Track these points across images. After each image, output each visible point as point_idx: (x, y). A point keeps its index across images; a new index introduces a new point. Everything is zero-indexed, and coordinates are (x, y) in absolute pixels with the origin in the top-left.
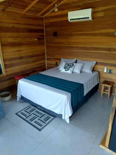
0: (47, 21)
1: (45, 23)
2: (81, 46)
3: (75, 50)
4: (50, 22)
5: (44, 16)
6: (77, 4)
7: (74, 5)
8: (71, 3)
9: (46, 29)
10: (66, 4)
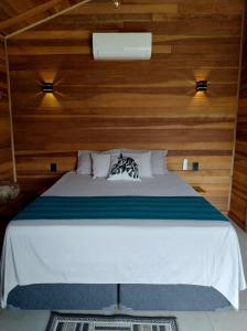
0: (17, 52)
1: (9, 56)
2: (125, 117)
3: (110, 128)
4: (28, 56)
5: (8, 37)
6: (109, 21)
7: (101, 22)
8: (92, 15)
9: (14, 72)
10: (80, 16)
